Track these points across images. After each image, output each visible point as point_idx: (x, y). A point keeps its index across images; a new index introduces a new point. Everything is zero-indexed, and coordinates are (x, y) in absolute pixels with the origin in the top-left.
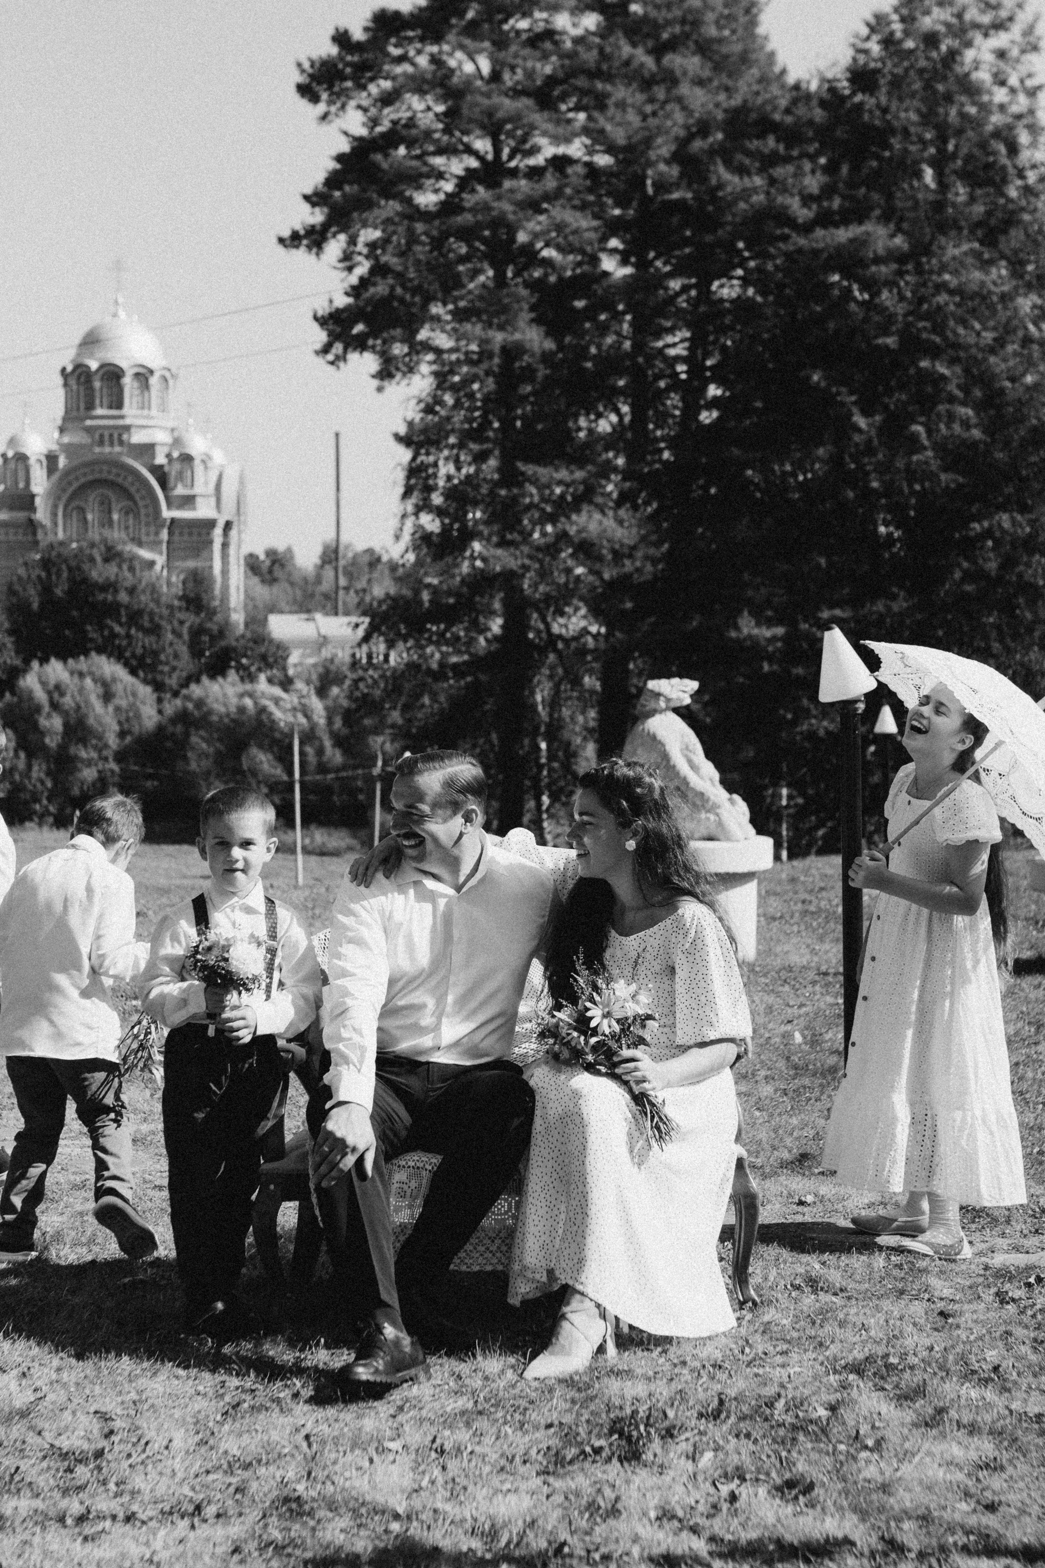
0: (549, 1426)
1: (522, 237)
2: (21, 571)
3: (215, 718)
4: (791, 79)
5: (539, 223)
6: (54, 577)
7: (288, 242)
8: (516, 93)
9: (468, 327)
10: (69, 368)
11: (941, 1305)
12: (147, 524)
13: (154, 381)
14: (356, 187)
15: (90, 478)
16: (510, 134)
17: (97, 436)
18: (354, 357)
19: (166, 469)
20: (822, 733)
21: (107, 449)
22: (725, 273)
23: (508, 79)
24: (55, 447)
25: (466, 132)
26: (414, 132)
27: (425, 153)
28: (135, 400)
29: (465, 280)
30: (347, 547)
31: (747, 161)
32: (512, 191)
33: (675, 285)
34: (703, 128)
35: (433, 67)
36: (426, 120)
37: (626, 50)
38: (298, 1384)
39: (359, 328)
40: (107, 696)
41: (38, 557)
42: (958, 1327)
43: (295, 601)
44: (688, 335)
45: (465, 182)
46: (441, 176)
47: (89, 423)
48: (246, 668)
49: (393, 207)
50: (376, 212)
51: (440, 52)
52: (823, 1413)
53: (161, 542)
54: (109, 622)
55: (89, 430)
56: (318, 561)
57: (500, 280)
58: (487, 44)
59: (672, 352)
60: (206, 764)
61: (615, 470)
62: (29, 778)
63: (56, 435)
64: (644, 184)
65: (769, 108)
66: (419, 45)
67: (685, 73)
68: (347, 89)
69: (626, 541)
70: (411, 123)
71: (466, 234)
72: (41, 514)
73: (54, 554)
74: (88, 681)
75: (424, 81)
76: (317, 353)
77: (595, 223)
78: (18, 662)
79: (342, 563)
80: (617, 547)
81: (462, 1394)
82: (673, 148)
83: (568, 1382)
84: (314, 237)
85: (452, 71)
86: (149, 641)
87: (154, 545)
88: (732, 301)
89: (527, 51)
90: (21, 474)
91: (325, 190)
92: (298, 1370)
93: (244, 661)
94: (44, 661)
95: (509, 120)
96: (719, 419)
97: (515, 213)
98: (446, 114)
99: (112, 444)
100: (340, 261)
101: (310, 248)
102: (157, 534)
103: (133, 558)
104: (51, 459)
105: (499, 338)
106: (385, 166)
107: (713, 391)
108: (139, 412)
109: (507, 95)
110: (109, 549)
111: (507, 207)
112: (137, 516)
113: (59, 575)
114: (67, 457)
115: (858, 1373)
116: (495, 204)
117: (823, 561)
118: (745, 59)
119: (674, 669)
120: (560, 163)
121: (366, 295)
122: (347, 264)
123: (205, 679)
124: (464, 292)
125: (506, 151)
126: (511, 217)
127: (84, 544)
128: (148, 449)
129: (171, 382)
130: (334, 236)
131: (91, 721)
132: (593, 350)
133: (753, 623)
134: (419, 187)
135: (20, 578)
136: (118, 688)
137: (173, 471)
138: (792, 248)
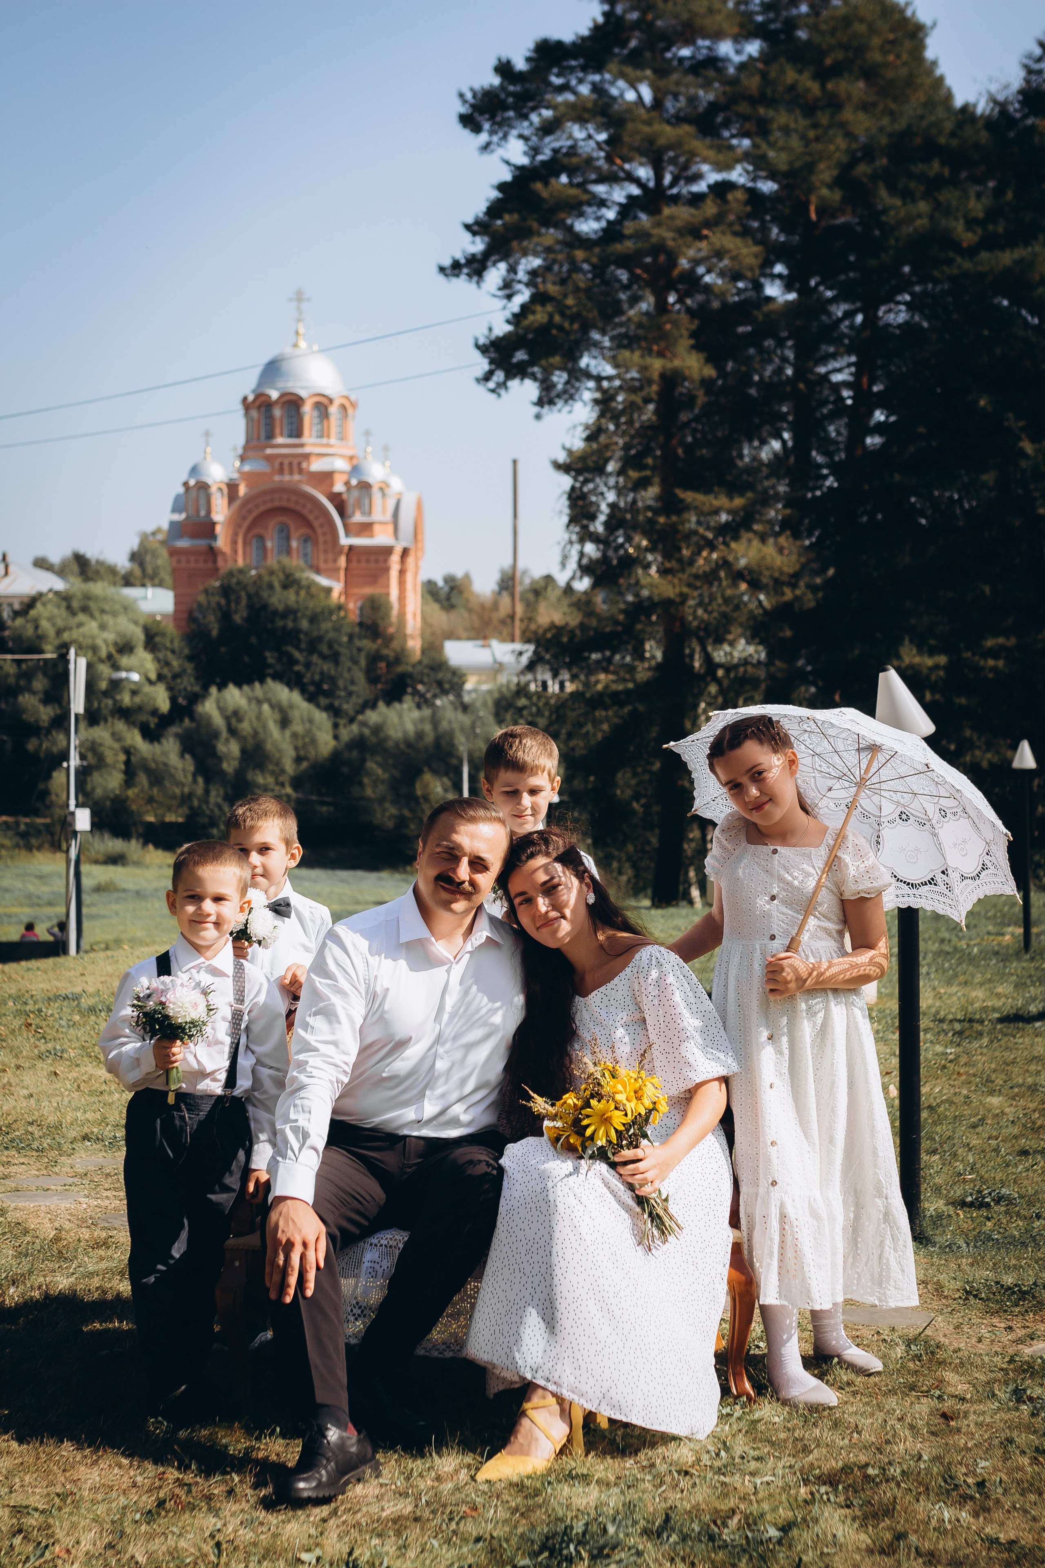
0: (478, 1540)
1: (684, 263)
2: (202, 598)
3: (390, 744)
4: (959, 101)
5: (700, 250)
6: (233, 605)
7: (449, 271)
8: (678, 119)
9: (626, 354)
10: (251, 398)
11: (949, 1404)
12: (326, 551)
13: (333, 410)
14: (516, 216)
15: (269, 506)
16: (673, 161)
17: (277, 466)
18: (514, 384)
19: (345, 496)
20: (985, 764)
21: (287, 478)
22: (889, 298)
23: (670, 105)
24: (235, 476)
25: (626, 160)
26: (574, 160)
27: (586, 182)
28: (315, 428)
29: (625, 306)
30: (525, 572)
31: (912, 185)
32: (672, 218)
33: (839, 310)
34: (868, 153)
35: (594, 96)
36: (588, 148)
37: (791, 76)
38: (237, 1479)
39: (520, 356)
40: (284, 722)
41: (217, 584)
42: (959, 1430)
43: (473, 628)
44: (853, 359)
45: (627, 209)
46: (603, 203)
47: (269, 451)
48: (422, 696)
49: (551, 235)
50: (536, 239)
51: (603, 81)
52: (773, 1532)
53: (337, 570)
54: (290, 649)
55: (269, 459)
56: (495, 587)
57: (662, 306)
58: (648, 72)
59: (837, 378)
60: (382, 789)
61: (777, 497)
62: (207, 802)
63: (237, 464)
64: (807, 211)
65: (934, 131)
66: (581, 75)
67: (849, 97)
68: (509, 119)
69: (786, 569)
70: (573, 150)
71: (625, 261)
72: (222, 542)
73: (234, 580)
74: (266, 707)
75: (585, 109)
76: (478, 380)
77: (756, 249)
78: (197, 689)
79: (518, 589)
80: (776, 574)
81: (407, 1495)
82: (835, 173)
83: (518, 1486)
84: (476, 265)
85: (614, 99)
86: (327, 667)
87: (332, 573)
88: (900, 326)
89: (690, 78)
90: (202, 502)
91: (486, 218)
92: (242, 1463)
93: (420, 687)
94: (222, 686)
95: (670, 147)
96: (883, 445)
97: (674, 239)
98: (607, 142)
99: (291, 473)
100: (500, 289)
101: (469, 275)
102: (335, 560)
103: (312, 584)
104: (232, 487)
105: (657, 365)
106: (545, 194)
107: (879, 416)
108: (319, 441)
109: (668, 122)
110: (288, 576)
111: (668, 235)
112: (316, 543)
113: (238, 603)
114: (247, 486)
115: (831, 1485)
116: (655, 231)
117: (987, 589)
118: (910, 82)
119: (837, 698)
120: (721, 189)
121: (525, 323)
122: (507, 292)
123: (381, 705)
124: (624, 318)
125: (668, 179)
126: (670, 243)
127: (263, 572)
128: (327, 477)
129: (350, 411)
130: (494, 264)
131: (269, 746)
132: (756, 378)
133: (914, 651)
134: (581, 215)
135: (200, 605)
136: (295, 715)
137: (351, 499)
138: (956, 271)
